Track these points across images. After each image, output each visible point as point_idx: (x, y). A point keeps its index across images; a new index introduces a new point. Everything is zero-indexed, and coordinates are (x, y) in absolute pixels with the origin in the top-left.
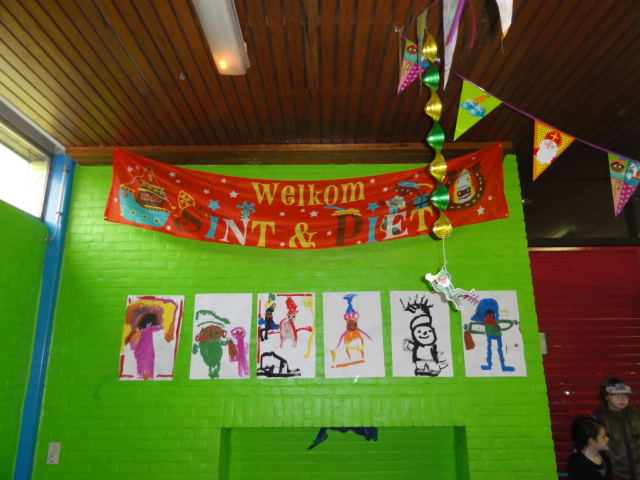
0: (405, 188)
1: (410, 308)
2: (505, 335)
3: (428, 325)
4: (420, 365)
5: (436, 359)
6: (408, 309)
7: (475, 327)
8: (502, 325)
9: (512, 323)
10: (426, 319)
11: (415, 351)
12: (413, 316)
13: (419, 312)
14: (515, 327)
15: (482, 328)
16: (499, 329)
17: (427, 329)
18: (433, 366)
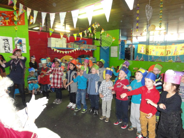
0: (3, 15)
1: (4, 40)
2: (23, 46)
3: (8, 43)
4: (6, 51)
5: (9, 50)
6: (3, 40)
7: (18, 44)
8: (23, 44)
9: (25, 44)
10: (7, 42)
11: (5, 48)
12: (5, 41)
13: (6, 41)
14: (25, 45)
15: (19, 45)
16: (22, 45)
17: (8, 44)
18: (9, 51)
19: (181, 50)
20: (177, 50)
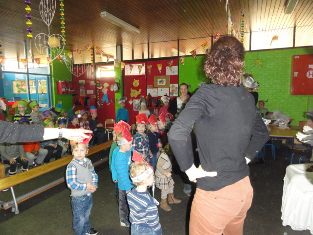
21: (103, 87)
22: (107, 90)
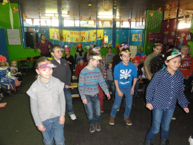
19: (93, 36)
20: (90, 36)
21: (181, 37)
22: (183, 39)
